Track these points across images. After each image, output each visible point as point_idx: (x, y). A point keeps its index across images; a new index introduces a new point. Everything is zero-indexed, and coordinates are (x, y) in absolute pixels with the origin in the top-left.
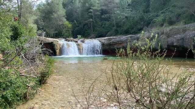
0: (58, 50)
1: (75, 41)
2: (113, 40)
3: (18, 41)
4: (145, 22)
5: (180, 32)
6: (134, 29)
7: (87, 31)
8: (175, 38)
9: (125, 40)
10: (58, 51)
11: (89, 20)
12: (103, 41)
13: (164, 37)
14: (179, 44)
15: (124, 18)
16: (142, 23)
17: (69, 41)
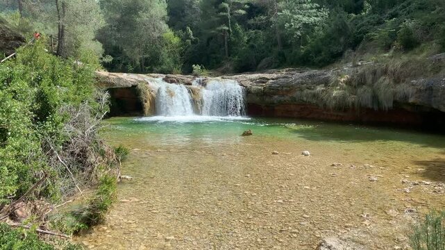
0: (148, 102)
1: (186, 82)
2: (271, 81)
3: (48, 124)
4: (349, 36)
5: (426, 71)
6: (323, 53)
7: (214, 53)
8: (413, 85)
9: (298, 83)
10: (147, 105)
11: (219, 28)
12: (248, 84)
13: (387, 81)
14: (420, 100)
15: (300, 28)
16: (342, 40)
17: (172, 82)
